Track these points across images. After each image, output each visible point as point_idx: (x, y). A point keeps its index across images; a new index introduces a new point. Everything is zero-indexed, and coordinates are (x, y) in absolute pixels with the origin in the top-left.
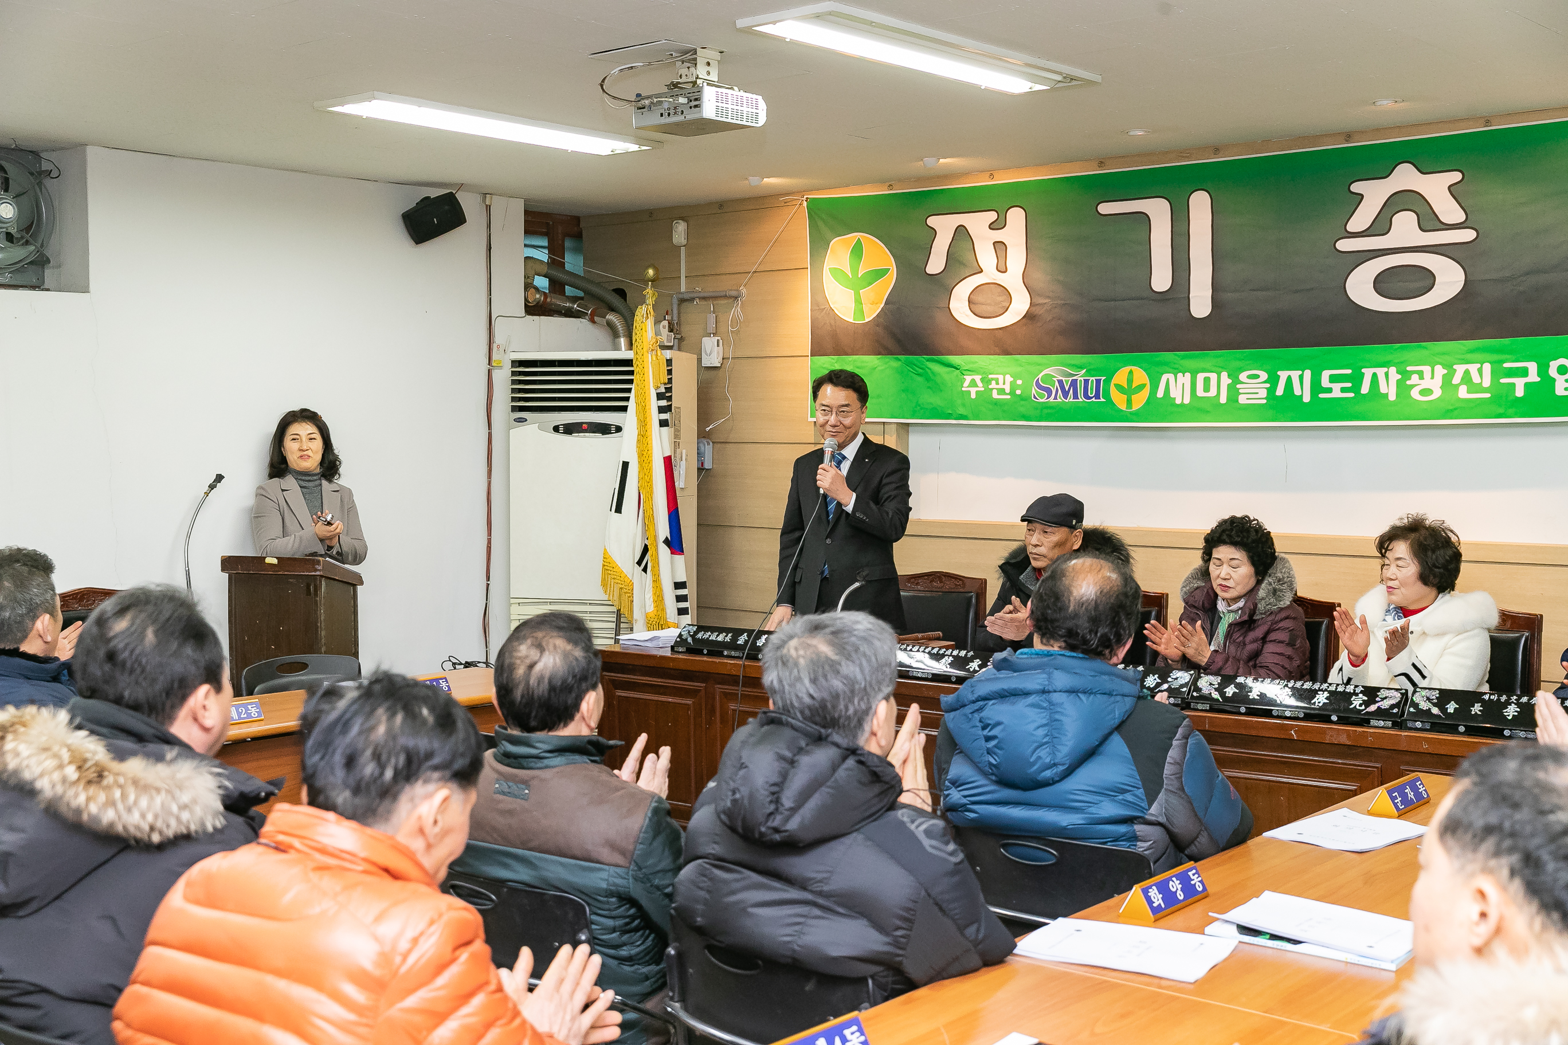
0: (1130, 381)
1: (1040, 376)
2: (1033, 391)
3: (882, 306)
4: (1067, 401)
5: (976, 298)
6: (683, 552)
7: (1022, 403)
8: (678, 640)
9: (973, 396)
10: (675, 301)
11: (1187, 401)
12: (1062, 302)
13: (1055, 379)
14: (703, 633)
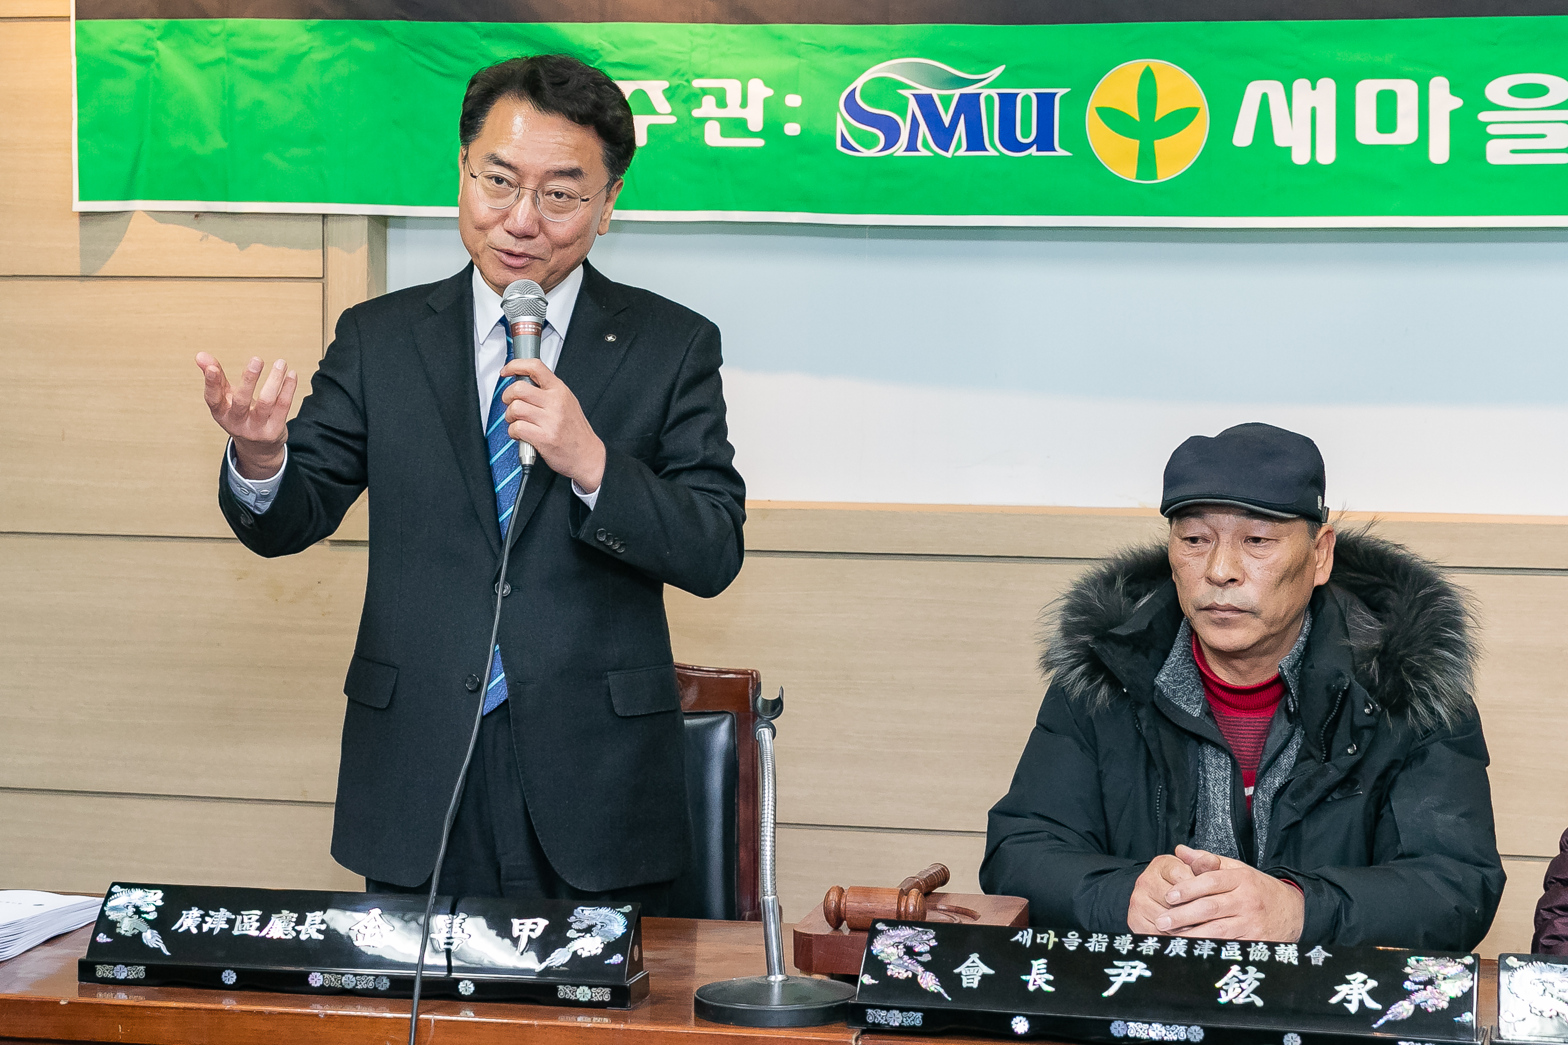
0: (1147, 99)
1: (859, 83)
2: (840, 126)
4: (949, 155)
7: (803, 160)
8: (102, 938)
13: (907, 93)
14: (196, 912)
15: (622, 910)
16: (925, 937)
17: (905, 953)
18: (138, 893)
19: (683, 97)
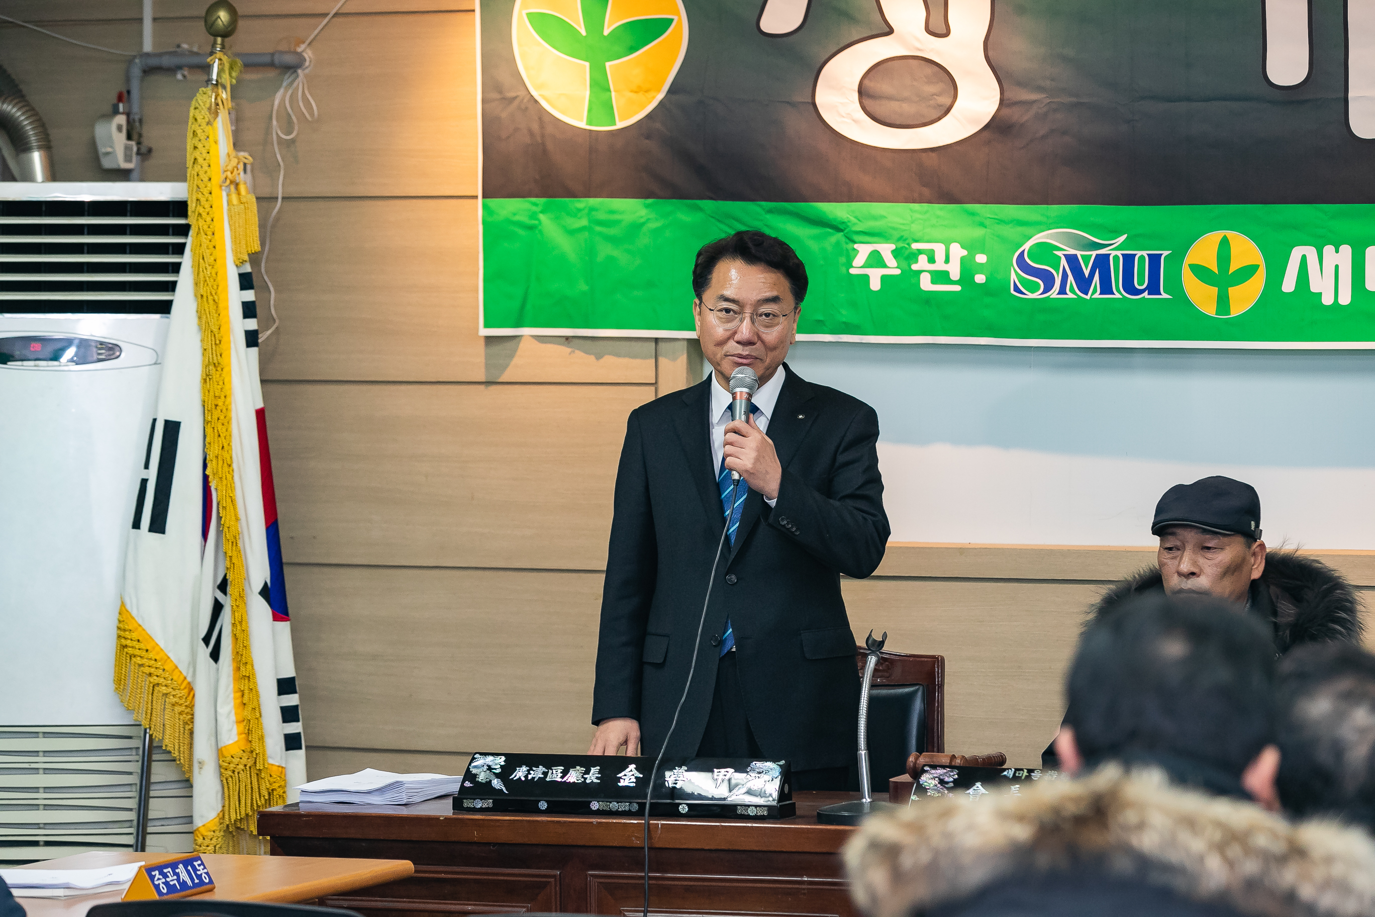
0: (1223, 259)
1: (1027, 246)
2: (1013, 276)
3: (661, 96)
4: (1088, 297)
5: (878, 85)
6: (287, 614)
7: (988, 300)
8: (468, 784)
9: (875, 285)
10: (136, 72)
12: (1074, 100)
13: (1060, 253)
14: (524, 768)
15: (779, 763)
16: (952, 774)
17: (939, 783)
18: (491, 758)
19: (905, 255)
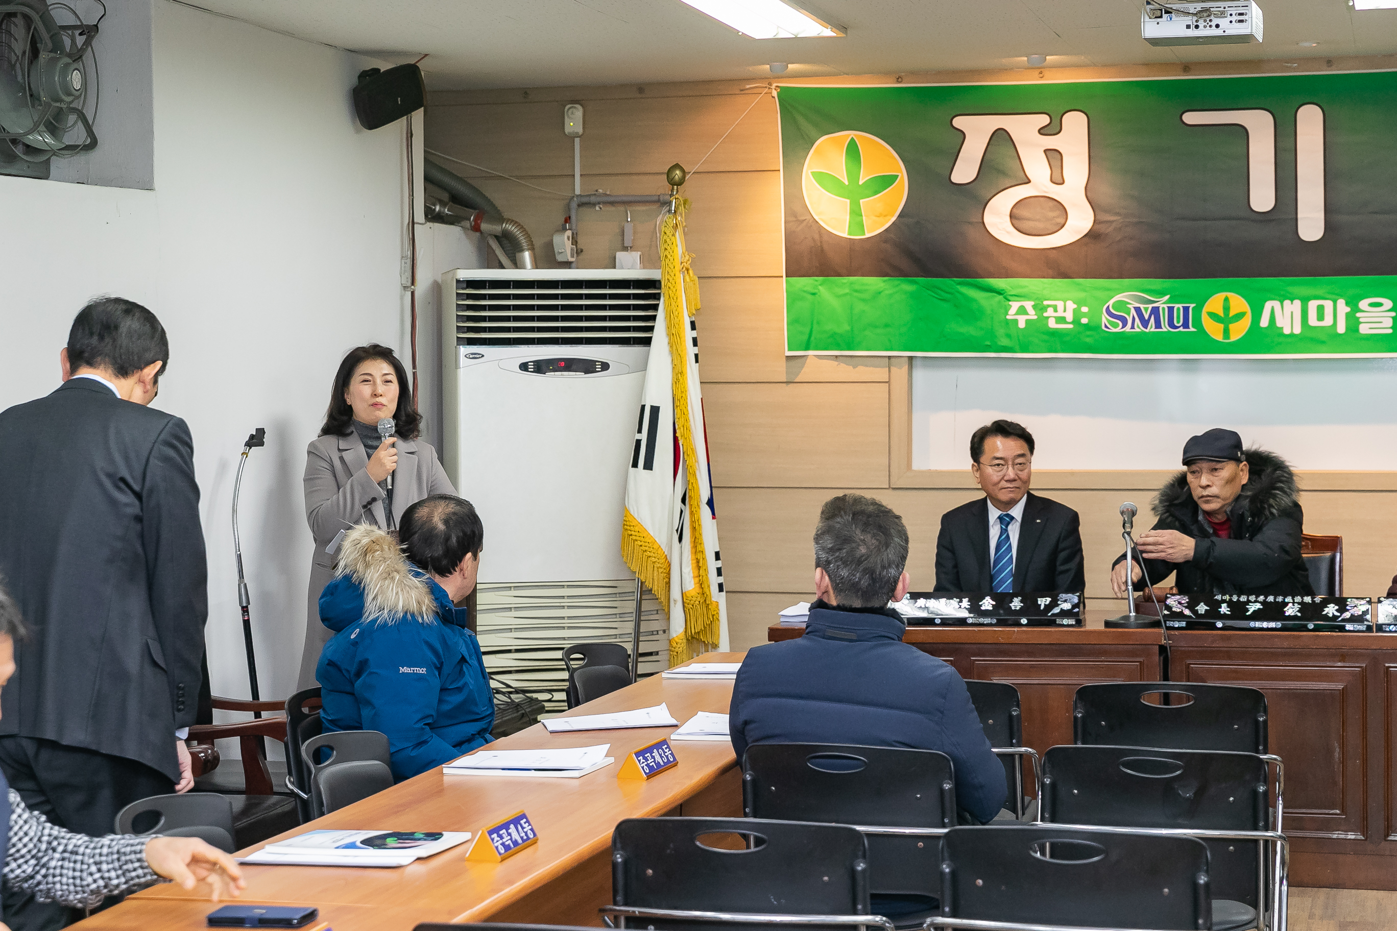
0: (1226, 308)
1: (1111, 303)
2: (1104, 320)
3: (894, 219)
5: (1022, 212)
7: (1088, 333)
9: (1022, 325)
10: (574, 205)
11: (1297, 330)
12: (1137, 220)
13: (1130, 306)
17: (1178, 604)
19: (1040, 308)
